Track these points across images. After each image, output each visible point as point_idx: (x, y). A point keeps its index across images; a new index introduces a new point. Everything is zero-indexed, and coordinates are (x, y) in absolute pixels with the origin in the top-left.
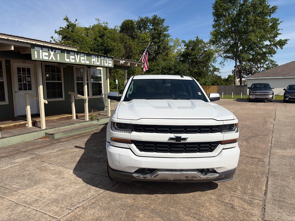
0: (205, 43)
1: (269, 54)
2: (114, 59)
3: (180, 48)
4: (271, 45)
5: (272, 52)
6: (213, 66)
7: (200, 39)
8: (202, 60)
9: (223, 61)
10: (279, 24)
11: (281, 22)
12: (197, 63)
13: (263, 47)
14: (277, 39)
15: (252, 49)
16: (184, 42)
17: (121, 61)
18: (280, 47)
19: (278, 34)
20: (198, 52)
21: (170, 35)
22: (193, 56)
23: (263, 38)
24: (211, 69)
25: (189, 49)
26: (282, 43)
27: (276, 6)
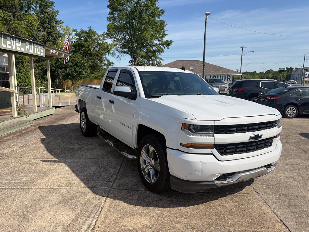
0: (99, 35)
1: (158, 52)
2: (46, 48)
3: (72, 38)
4: (160, 44)
5: (160, 51)
6: (107, 60)
7: (93, 30)
8: (96, 53)
9: (120, 55)
10: (165, 26)
11: (167, 24)
12: (91, 55)
13: (153, 46)
14: (165, 39)
15: (144, 47)
16: (75, 31)
17: (51, 51)
18: (167, 47)
19: (165, 35)
20: (92, 44)
21: (63, 22)
22: (87, 47)
23: (153, 37)
24: (106, 62)
25: (82, 39)
26: (168, 44)
27: (164, 10)
